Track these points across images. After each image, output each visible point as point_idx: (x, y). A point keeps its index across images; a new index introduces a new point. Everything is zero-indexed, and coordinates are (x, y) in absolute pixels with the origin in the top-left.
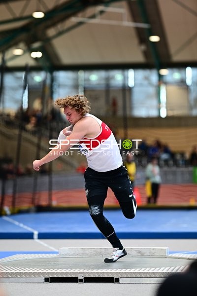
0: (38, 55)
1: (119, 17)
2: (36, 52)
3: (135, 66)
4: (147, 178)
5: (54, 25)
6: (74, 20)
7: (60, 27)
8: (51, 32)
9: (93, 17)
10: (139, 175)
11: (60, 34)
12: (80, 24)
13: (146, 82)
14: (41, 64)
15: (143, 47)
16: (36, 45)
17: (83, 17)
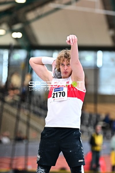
0: (19, 35)
1: (92, 5)
2: (17, 32)
3: (104, 49)
4: (112, 149)
5: (33, 9)
6: (51, 6)
7: (39, 11)
8: (31, 16)
9: (69, 4)
10: (105, 146)
11: (39, 17)
12: (57, 9)
13: (112, 64)
14: (21, 43)
15: (111, 32)
16: (18, 26)
17: (60, 3)
